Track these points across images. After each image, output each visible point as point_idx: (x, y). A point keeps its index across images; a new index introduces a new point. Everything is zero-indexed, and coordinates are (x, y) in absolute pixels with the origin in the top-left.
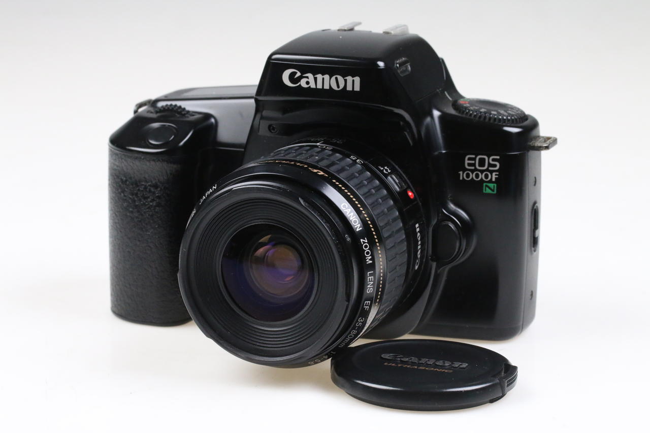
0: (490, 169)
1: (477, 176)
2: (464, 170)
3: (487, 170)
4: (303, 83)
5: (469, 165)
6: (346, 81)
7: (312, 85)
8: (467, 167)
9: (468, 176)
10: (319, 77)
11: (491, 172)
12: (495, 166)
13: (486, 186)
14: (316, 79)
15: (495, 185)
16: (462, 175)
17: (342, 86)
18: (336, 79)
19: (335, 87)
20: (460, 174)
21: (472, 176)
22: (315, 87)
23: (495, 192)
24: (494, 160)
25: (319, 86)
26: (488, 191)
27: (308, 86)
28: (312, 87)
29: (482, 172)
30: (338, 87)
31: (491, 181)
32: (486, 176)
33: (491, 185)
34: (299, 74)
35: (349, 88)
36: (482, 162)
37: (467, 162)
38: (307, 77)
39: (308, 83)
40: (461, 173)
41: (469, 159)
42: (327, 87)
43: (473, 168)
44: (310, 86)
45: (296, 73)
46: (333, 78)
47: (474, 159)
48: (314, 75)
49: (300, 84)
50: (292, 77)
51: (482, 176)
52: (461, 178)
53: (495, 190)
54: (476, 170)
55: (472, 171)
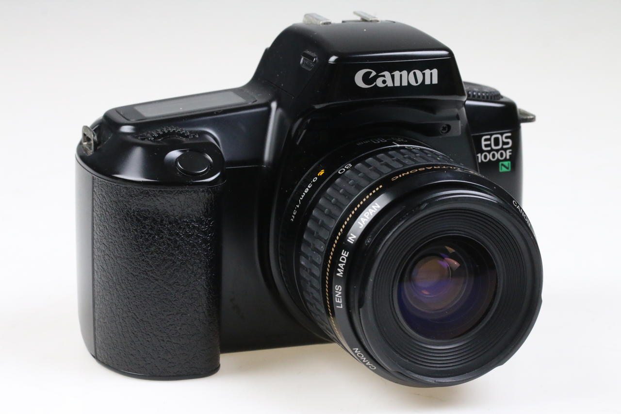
0: (505, 147)
1: (494, 156)
2: (482, 151)
3: (502, 149)
4: (379, 83)
5: (486, 146)
6: (424, 74)
7: (390, 83)
8: (484, 148)
9: (485, 157)
10: (397, 74)
11: (505, 150)
12: (507, 143)
13: (502, 165)
14: (393, 77)
15: (509, 162)
16: (481, 157)
17: (420, 81)
18: (415, 73)
19: (413, 83)
20: (478, 157)
21: (489, 157)
22: (392, 85)
23: (509, 170)
24: (507, 138)
25: (397, 84)
26: (503, 169)
27: (385, 85)
28: (388, 86)
29: (497, 151)
30: (417, 82)
31: (506, 160)
32: (502, 155)
33: (506, 163)
34: (374, 73)
35: (428, 82)
36: (497, 142)
37: (483, 143)
38: (384, 76)
39: (384, 82)
40: (479, 155)
41: (486, 140)
42: (405, 83)
43: (489, 149)
44: (387, 85)
45: (371, 72)
46: (412, 73)
47: (489, 140)
48: (391, 73)
49: (376, 84)
50: (366, 78)
51: (498, 156)
52: (480, 161)
53: (510, 168)
54: (492, 150)
55: (489, 152)
